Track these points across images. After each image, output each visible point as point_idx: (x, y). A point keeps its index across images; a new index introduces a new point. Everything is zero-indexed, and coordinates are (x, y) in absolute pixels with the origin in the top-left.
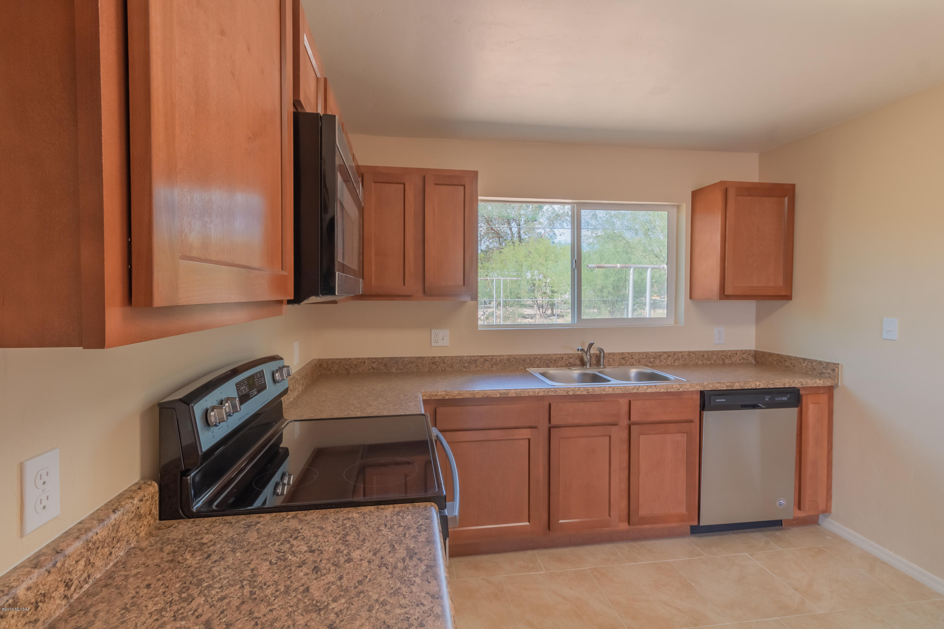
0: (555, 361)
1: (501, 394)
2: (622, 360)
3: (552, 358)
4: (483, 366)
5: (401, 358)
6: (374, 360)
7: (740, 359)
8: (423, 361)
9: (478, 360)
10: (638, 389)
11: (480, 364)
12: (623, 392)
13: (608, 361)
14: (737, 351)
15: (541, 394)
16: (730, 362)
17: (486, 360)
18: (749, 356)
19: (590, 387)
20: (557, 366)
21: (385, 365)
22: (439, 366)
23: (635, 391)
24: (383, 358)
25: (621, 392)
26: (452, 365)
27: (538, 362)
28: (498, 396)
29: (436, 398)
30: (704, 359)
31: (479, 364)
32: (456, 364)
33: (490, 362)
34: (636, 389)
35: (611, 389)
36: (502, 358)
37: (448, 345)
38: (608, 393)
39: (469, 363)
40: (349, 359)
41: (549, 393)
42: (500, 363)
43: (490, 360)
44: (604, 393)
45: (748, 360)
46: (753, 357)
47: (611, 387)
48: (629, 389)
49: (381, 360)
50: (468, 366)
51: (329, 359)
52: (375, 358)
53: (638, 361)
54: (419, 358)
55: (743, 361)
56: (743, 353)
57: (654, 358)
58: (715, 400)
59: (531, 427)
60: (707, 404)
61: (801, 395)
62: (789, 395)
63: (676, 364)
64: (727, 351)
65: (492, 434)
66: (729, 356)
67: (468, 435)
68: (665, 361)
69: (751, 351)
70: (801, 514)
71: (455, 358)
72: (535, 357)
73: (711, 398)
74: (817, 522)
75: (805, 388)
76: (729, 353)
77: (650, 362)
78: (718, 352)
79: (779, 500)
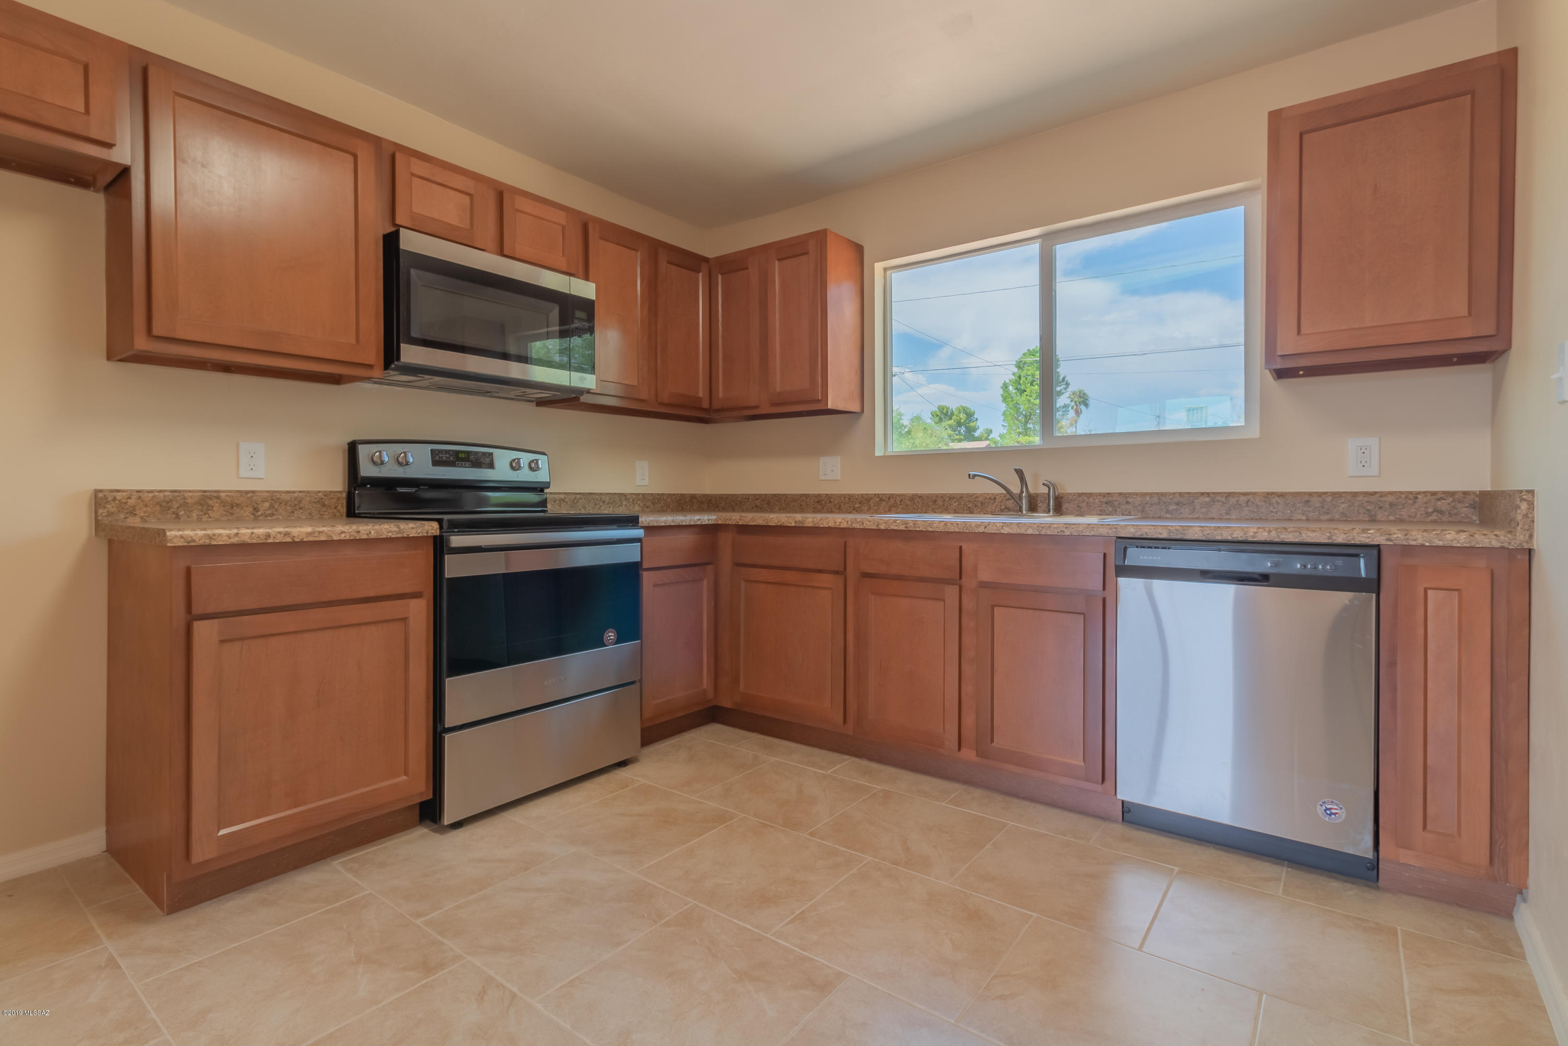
0: (982, 503)
2: (1105, 505)
3: (977, 499)
4: (878, 508)
5: (784, 495)
6: (757, 497)
7: (1427, 513)
8: (807, 498)
9: (871, 499)
10: (986, 527)
11: (874, 506)
12: (962, 531)
13: (1078, 507)
14: (1417, 494)
16: (1391, 518)
17: (881, 500)
18: (1459, 506)
19: (912, 520)
20: (985, 512)
21: (768, 503)
22: (825, 506)
23: (981, 530)
24: (766, 495)
25: (957, 530)
26: (840, 506)
27: (955, 504)
29: (731, 523)
30: (1311, 509)
31: (872, 505)
32: (845, 503)
33: (888, 502)
34: (983, 527)
35: (942, 524)
36: (902, 498)
37: (839, 478)
38: (937, 530)
39: (860, 504)
40: (735, 495)
41: (854, 525)
42: (901, 504)
43: (887, 500)
44: (931, 530)
45: (1456, 514)
46: (1474, 508)
47: (943, 521)
48: (970, 526)
49: (764, 496)
50: (859, 507)
51: (717, 495)
52: (759, 494)
53: (1140, 508)
54: (803, 494)
55: (1434, 517)
56: (1439, 500)
57: (1178, 504)
58: (1137, 556)
59: (836, 573)
60: (1121, 563)
61: (1388, 563)
62: (1339, 561)
63: (1234, 517)
64: (1383, 494)
65: (790, 576)
66: (1392, 505)
67: (764, 574)
68: (1204, 510)
69: (1465, 493)
70: (1406, 857)
71: (844, 496)
72: (952, 497)
73: (1129, 551)
74: (1508, 913)
75: (1407, 550)
76: (1390, 499)
77: (1167, 512)
78: (1355, 494)
79: (1324, 803)
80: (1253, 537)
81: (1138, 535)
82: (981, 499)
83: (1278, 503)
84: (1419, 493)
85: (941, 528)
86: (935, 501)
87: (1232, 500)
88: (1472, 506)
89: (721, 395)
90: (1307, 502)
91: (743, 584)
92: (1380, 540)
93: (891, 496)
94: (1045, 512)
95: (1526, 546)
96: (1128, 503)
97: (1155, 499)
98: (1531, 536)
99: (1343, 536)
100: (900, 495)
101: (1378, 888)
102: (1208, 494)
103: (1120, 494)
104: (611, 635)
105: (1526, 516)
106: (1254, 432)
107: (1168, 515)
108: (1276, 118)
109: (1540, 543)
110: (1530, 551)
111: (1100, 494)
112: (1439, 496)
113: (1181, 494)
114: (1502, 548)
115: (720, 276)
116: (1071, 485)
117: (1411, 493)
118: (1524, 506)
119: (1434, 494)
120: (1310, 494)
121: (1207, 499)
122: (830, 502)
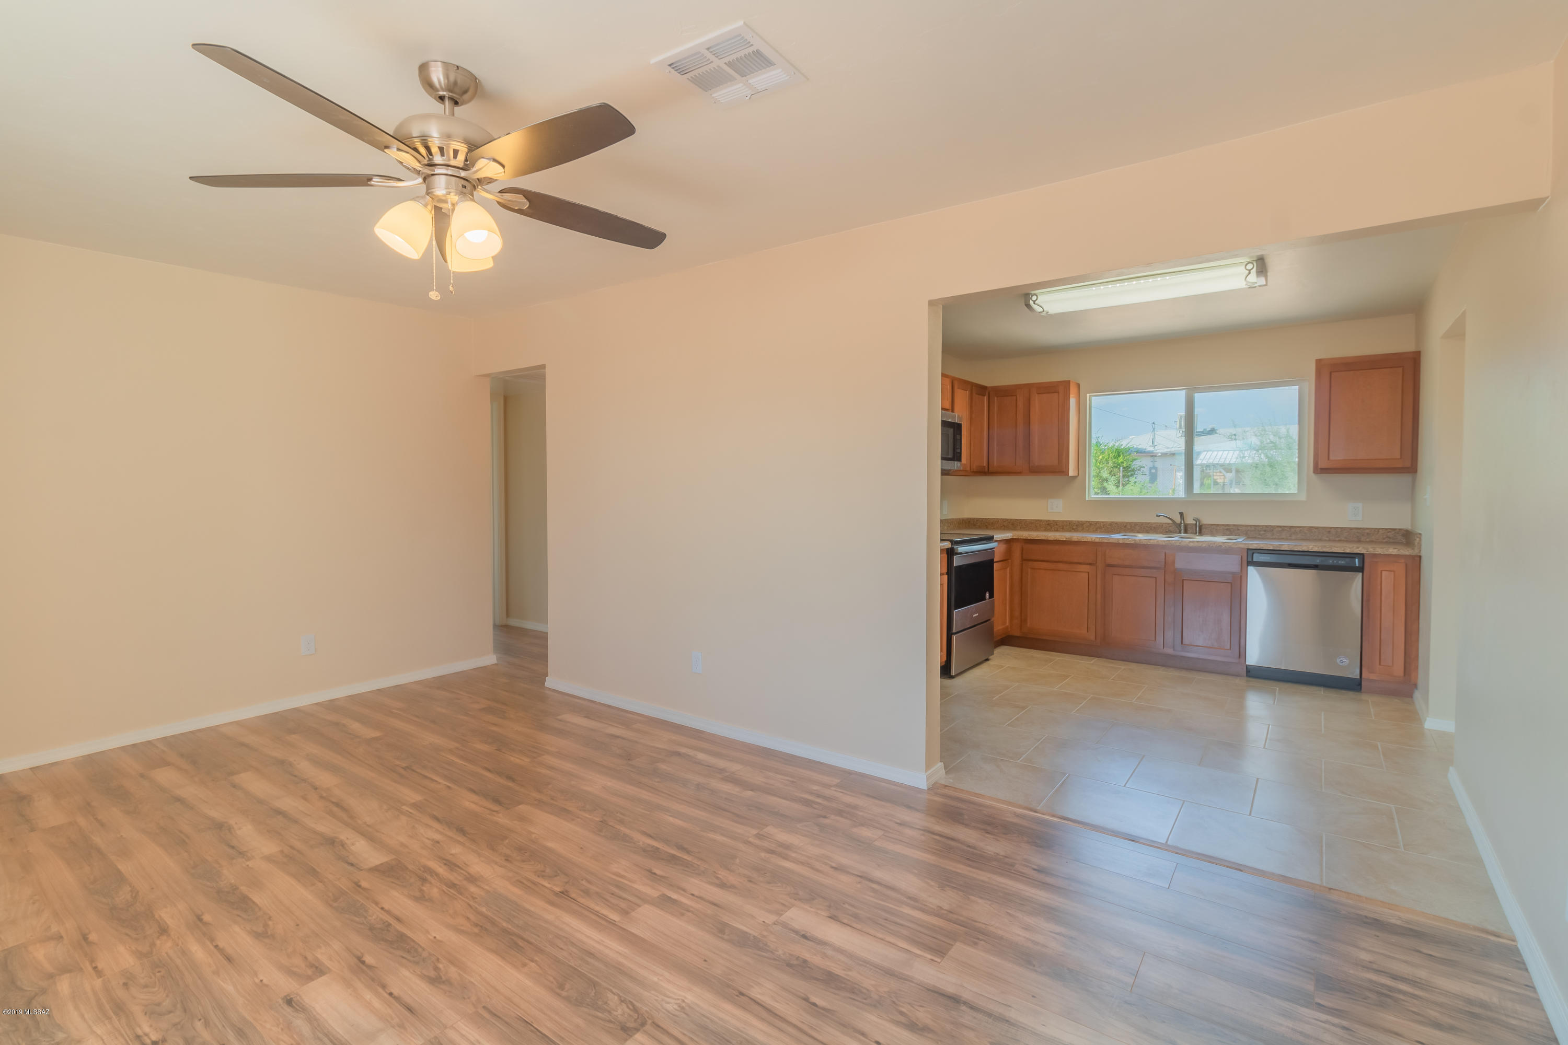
0: (1154, 528)
1: (1066, 538)
3: (1152, 526)
4: (1089, 529)
5: (1024, 520)
6: (1004, 520)
7: (1383, 539)
8: (1040, 522)
9: (1084, 524)
10: (1180, 543)
13: (1212, 531)
15: (1097, 541)
16: (1368, 540)
17: (1091, 524)
18: (1397, 535)
20: (1157, 532)
21: (1013, 524)
22: (1053, 527)
24: (1011, 519)
25: (1164, 544)
26: (1063, 527)
27: (1138, 528)
28: (1065, 540)
29: (1022, 538)
30: (1331, 535)
31: (1085, 527)
32: (1066, 526)
33: (1095, 526)
34: (1178, 543)
35: (1155, 541)
36: (1105, 523)
37: (1062, 512)
38: (1153, 544)
42: (1102, 528)
44: (1149, 543)
45: (1395, 540)
46: (1401, 537)
50: (1076, 528)
51: (975, 518)
54: (1038, 520)
55: (1386, 540)
56: (1388, 532)
57: (1265, 531)
58: (1257, 557)
59: (1090, 564)
60: (1251, 560)
61: (1367, 560)
62: (1348, 560)
63: (1293, 538)
64: (1364, 529)
65: (1061, 566)
66: (1368, 534)
67: (1044, 565)
68: (1278, 534)
69: (1400, 529)
70: (1373, 677)
71: (1066, 521)
72: (1136, 524)
73: (1254, 555)
74: (1410, 695)
75: (1375, 555)
76: (1367, 531)
77: (1259, 535)
78: (1351, 529)
79: (1340, 658)
80: (1311, 549)
81: (1258, 548)
82: (1154, 526)
83: (1315, 532)
84: (1380, 529)
85: (1155, 543)
86: (1126, 526)
87: (1293, 530)
88: (1403, 535)
89: (995, 464)
90: (1329, 532)
91: (1029, 570)
92: (1364, 551)
93: (1097, 523)
94: (1192, 533)
95: (1419, 554)
96: (1238, 530)
97: (1253, 528)
98: (1420, 551)
99: (1349, 550)
100: (1103, 522)
101: (1361, 692)
102: (1280, 527)
103: (1234, 525)
104: (987, 595)
105: (1418, 543)
106: (1303, 497)
107: (1260, 536)
108: (1320, 363)
109: (1423, 554)
110: (1420, 557)
111: (1223, 525)
112: (1389, 531)
113: (1266, 526)
114: (1410, 555)
115: (996, 398)
116: (1206, 520)
117: (1376, 529)
118: (1418, 539)
119: (1386, 529)
120: (1331, 528)
121: (1280, 529)
122: (1056, 525)
